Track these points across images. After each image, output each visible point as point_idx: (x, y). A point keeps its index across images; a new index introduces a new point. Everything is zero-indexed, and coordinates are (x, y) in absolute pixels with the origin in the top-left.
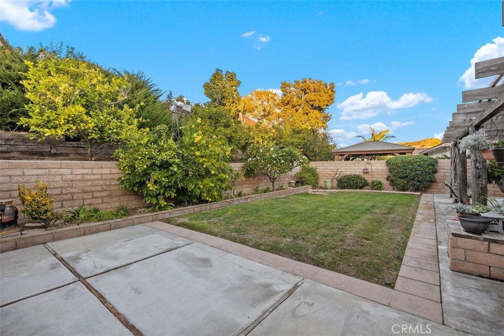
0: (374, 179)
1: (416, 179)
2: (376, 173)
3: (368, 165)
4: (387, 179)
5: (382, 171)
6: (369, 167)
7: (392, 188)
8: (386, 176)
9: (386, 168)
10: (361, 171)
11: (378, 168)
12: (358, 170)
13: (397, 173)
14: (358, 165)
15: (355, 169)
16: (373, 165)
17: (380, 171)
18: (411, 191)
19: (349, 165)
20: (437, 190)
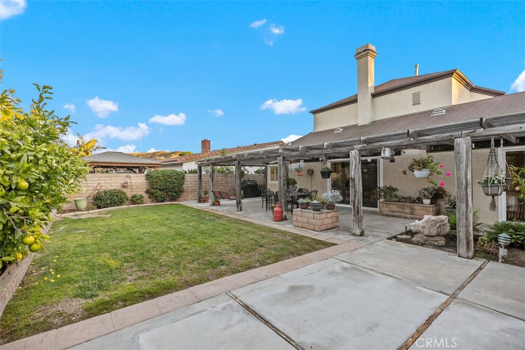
0: (134, 193)
1: (172, 190)
2: (136, 187)
3: (128, 178)
4: (147, 192)
5: (142, 185)
6: (128, 180)
7: (150, 200)
8: (145, 190)
9: (145, 181)
10: (119, 185)
11: (137, 183)
12: (116, 184)
13: (159, 186)
14: (115, 178)
15: (111, 183)
16: (132, 178)
17: (140, 184)
18: (168, 201)
19: (104, 179)
20: (183, 199)
